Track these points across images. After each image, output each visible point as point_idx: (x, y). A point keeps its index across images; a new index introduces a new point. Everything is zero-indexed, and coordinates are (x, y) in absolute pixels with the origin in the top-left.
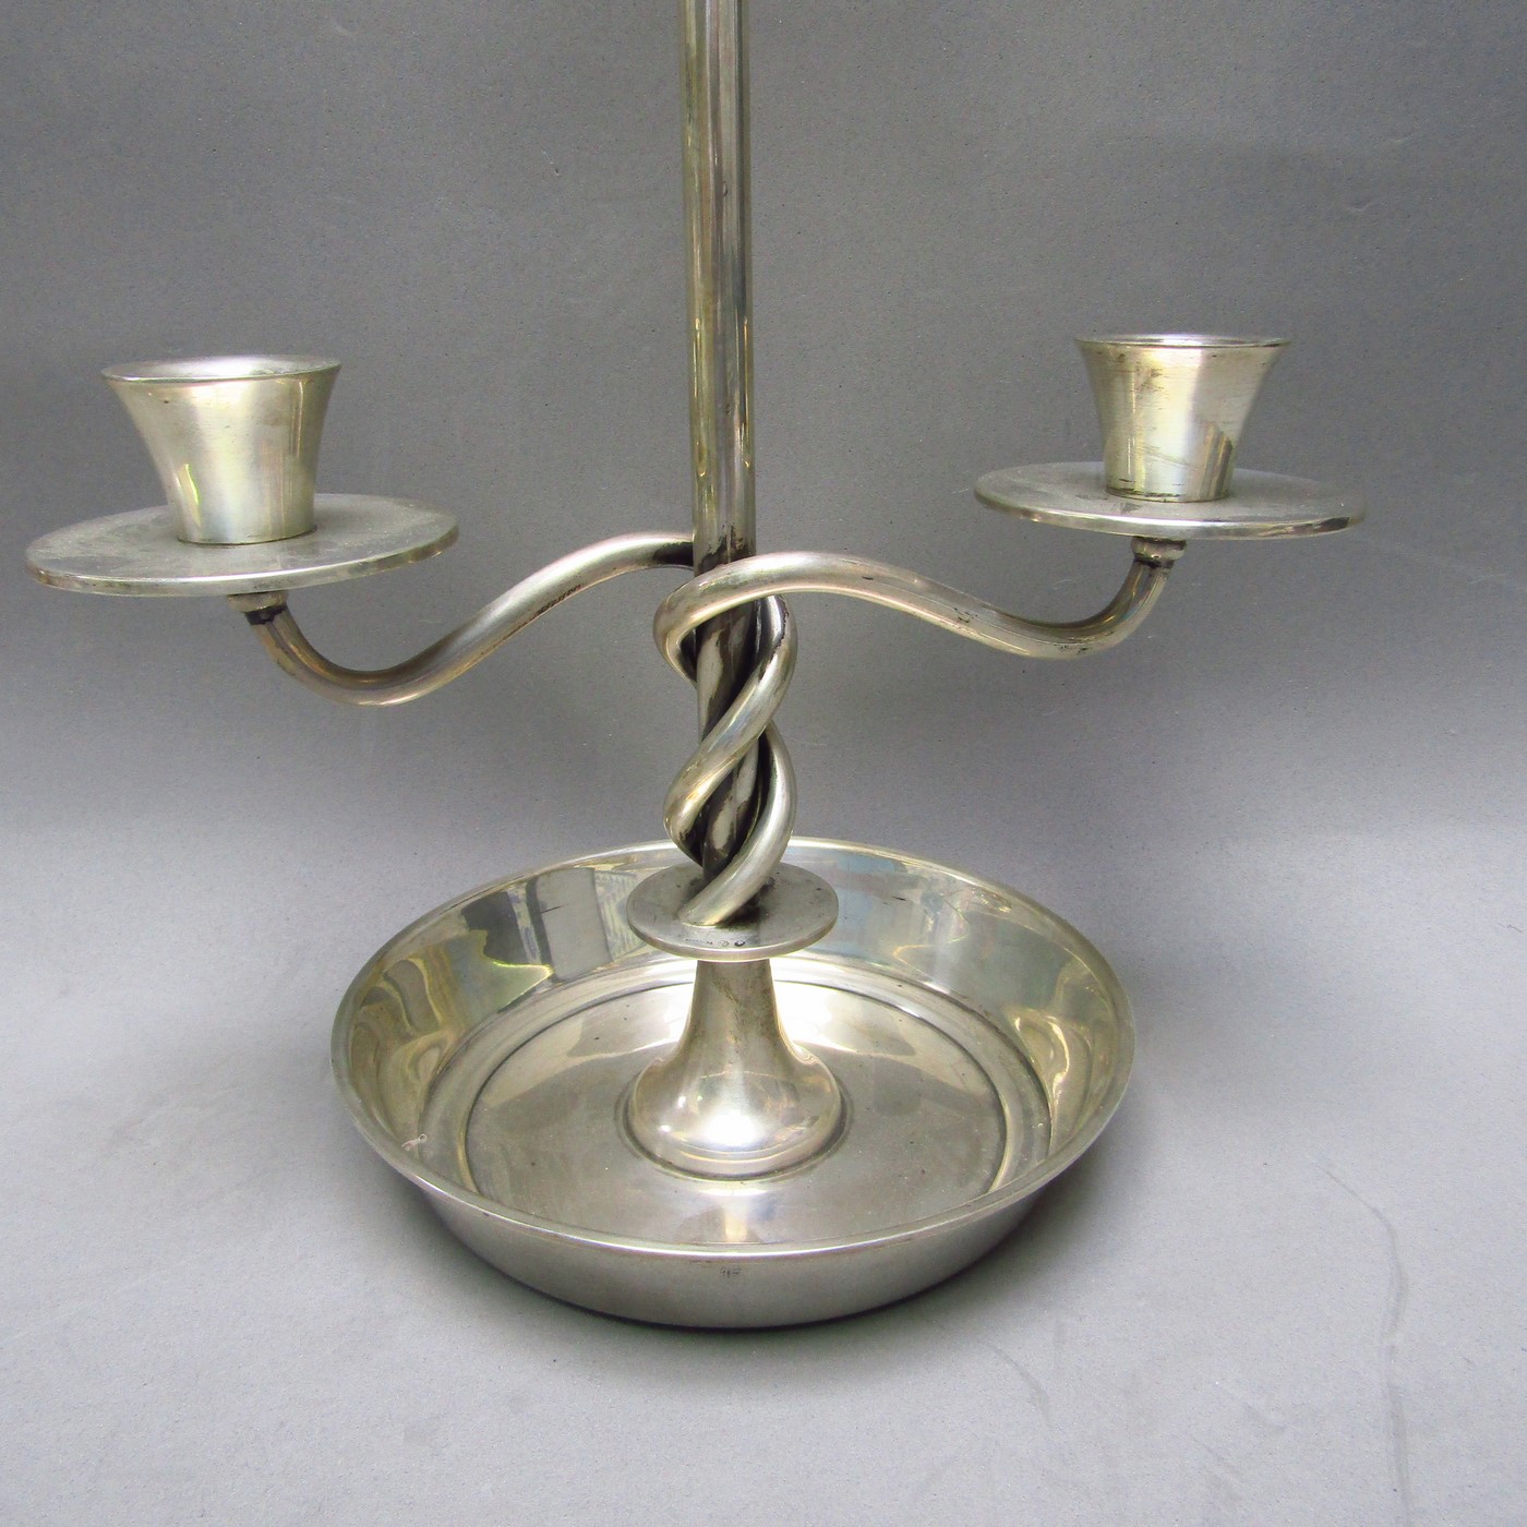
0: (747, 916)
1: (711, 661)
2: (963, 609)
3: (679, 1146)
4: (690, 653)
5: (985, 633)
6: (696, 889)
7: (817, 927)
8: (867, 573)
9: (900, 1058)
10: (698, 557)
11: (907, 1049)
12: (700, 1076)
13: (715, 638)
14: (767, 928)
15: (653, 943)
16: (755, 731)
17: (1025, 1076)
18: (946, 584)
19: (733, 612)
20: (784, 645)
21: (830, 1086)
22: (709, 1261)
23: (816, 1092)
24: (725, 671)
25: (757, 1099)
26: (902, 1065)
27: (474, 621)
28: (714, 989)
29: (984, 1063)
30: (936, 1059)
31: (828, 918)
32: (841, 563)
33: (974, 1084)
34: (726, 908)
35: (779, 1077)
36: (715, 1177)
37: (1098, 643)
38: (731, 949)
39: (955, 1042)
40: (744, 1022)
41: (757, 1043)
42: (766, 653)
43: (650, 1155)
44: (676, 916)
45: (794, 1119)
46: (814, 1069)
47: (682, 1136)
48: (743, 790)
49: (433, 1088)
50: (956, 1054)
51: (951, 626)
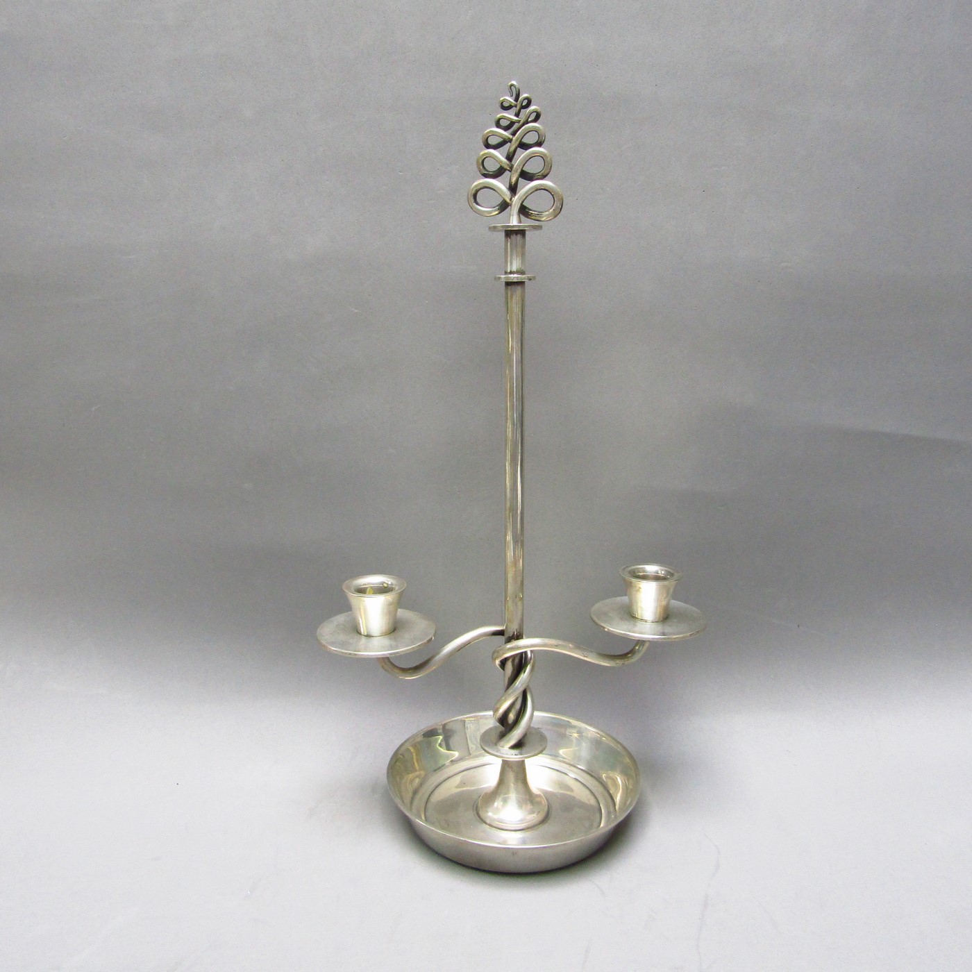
0: (518, 745)
1: (509, 667)
2: (585, 653)
3: (494, 820)
4: (503, 663)
5: (592, 659)
6: (502, 735)
7: (541, 749)
8: (556, 644)
9: (569, 793)
10: (507, 635)
11: (572, 790)
12: (502, 796)
13: (511, 660)
14: (525, 749)
15: (489, 753)
16: (521, 689)
17: (610, 800)
18: (579, 646)
19: (517, 654)
20: (532, 661)
21: (544, 802)
22: (505, 848)
23: (539, 803)
24: (513, 670)
25: (520, 804)
26: (569, 796)
27: (438, 653)
28: (508, 769)
29: (596, 794)
30: (581, 794)
31: (544, 746)
32: (547, 641)
33: (593, 802)
34: (513, 742)
35: (528, 797)
36: (506, 830)
37: (627, 662)
38: (513, 756)
39: (588, 788)
40: (517, 779)
41: (520, 786)
42: (526, 665)
43: (485, 823)
44: (496, 744)
45: (532, 812)
46: (538, 796)
47: (496, 817)
48: (518, 706)
49: (413, 798)
50: (588, 792)
51: (582, 658)
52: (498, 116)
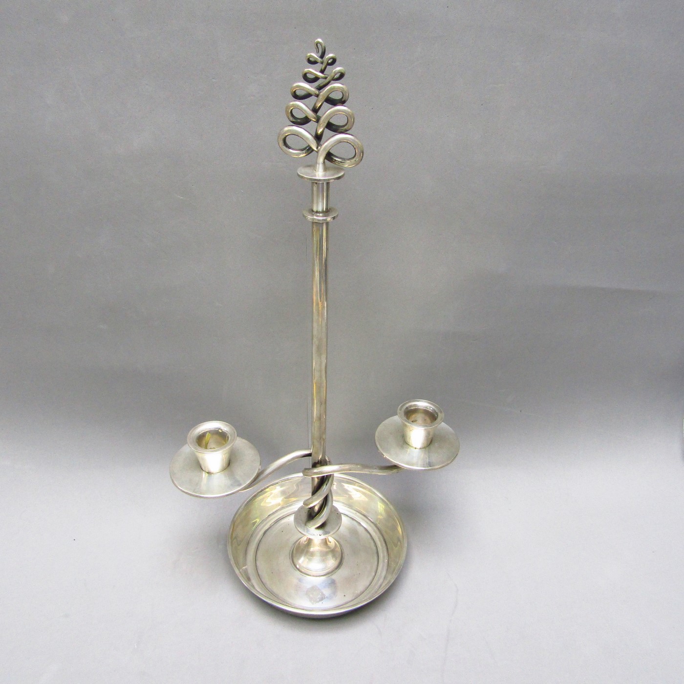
0: (322, 527)
3: (303, 567)
7: (337, 528)
8: (349, 468)
14: (326, 528)
17: (384, 545)
23: (336, 552)
32: (343, 467)
33: (372, 545)
34: (318, 524)
36: (313, 576)
48: (321, 503)
50: (369, 536)
52: (306, 70)
